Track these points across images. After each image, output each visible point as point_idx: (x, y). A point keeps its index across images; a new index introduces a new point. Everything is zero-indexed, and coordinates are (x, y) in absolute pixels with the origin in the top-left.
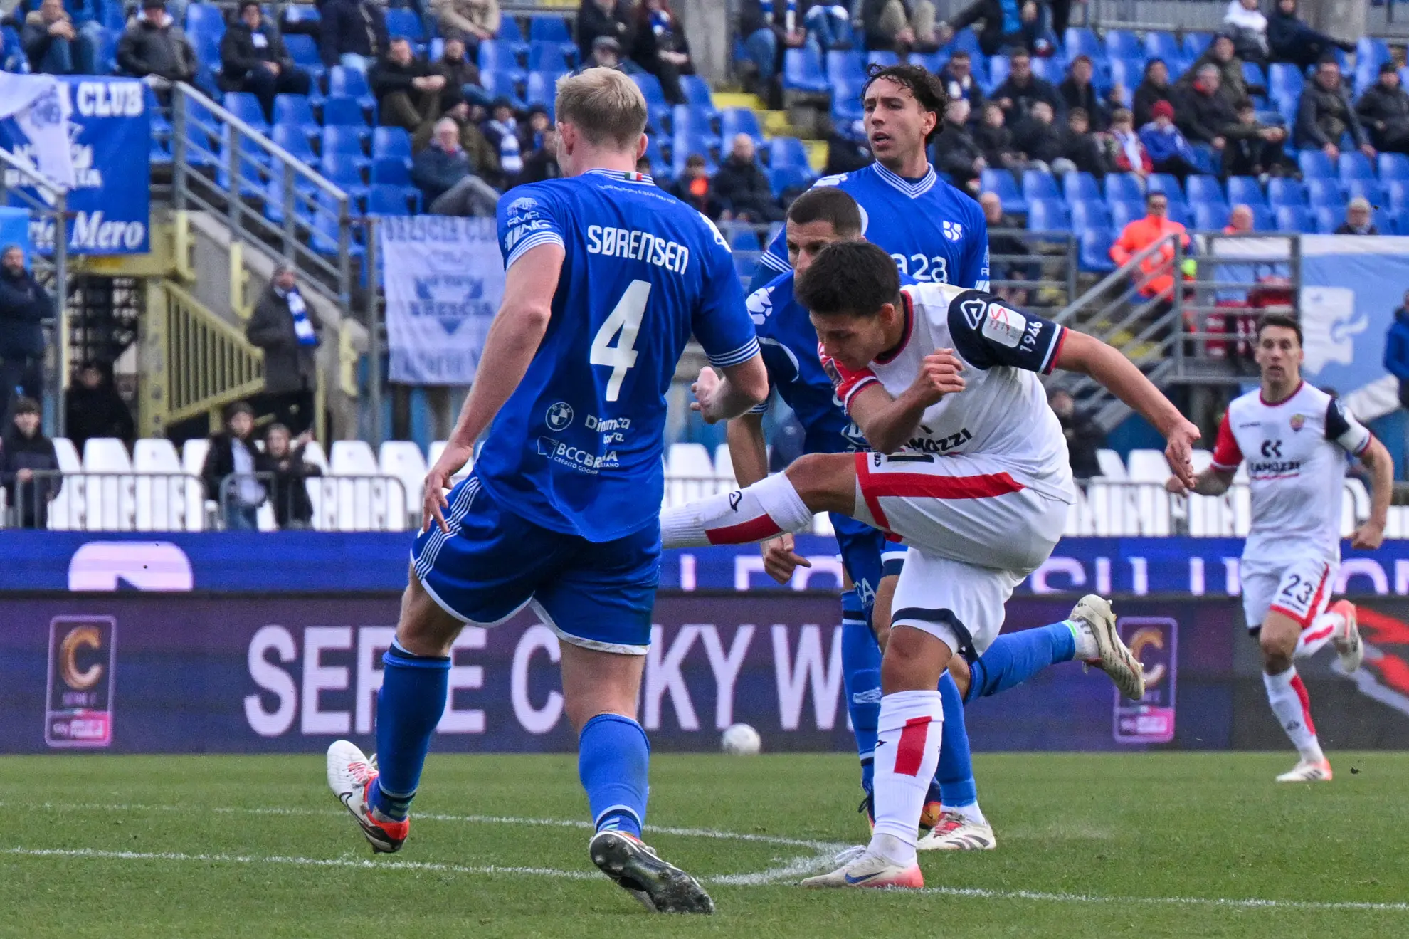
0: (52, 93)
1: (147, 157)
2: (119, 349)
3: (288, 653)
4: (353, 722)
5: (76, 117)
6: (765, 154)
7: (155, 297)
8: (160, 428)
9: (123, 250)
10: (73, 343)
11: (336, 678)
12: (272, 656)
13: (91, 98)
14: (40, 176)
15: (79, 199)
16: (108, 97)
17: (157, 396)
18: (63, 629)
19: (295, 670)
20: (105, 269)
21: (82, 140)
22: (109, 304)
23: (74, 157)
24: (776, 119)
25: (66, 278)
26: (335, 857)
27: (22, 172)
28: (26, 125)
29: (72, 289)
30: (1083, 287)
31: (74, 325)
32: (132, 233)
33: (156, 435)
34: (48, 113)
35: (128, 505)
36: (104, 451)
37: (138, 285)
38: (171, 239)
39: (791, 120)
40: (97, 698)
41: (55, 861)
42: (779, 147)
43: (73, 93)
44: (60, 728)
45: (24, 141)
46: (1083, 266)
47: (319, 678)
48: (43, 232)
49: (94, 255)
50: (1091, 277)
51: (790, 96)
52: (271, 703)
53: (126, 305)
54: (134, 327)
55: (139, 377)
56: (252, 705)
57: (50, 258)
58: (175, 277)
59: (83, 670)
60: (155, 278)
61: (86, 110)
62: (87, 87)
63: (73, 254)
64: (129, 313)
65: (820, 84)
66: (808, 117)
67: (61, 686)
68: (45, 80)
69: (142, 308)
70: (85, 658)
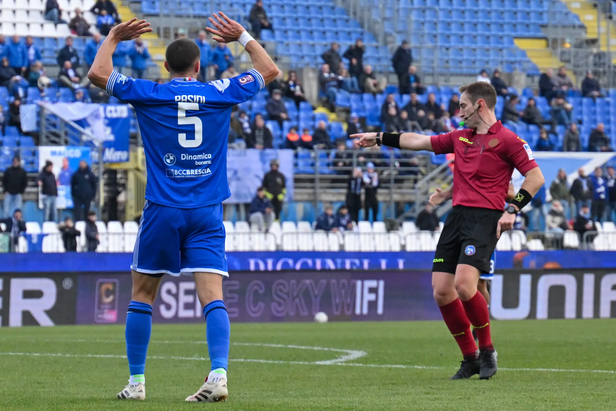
0: (98, 110)
1: (128, 130)
2: (118, 193)
3: (174, 290)
4: (195, 313)
5: (106, 118)
6: (329, 128)
7: (131, 176)
8: (132, 218)
9: (120, 161)
10: (105, 191)
11: (190, 299)
12: (169, 292)
13: (111, 112)
14: (94, 136)
15: (107, 144)
16: (116, 111)
17: (131, 207)
18: (101, 284)
19: (176, 296)
20: (115, 167)
21: (108, 125)
22: (115, 178)
23: (105, 131)
24: (333, 116)
25: (102, 170)
26: (192, 357)
27: (88, 136)
28: (90, 121)
29: (104, 173)
30: (432, 169)
31: (105, 185)
32: (123, 155)
33: (130, 221)
34: (96, 116)
35: (122, 243)
36: (114, 226)
37: (126, 172)
38: (136, 158)
39: (338, 116)
40: (112, 306)
41: (102, 359)
42: (334, 125)
43: (105, 110)
44: (100, 316)
45: (88, 125)
46: (433, 163)
47: (185, 299)
48: (95, 155)
49: (112, 162)
50: (434, 166)
51: (338, 109)
52: (168, 307)
53: (121, 178)
54: (124, 186)
55: (125, 203)
56: (162, 308)
57: (97, 163)
58: (137, 169)
59: (108, 296)
60: (130, 170)
61: (109, 115)
62: (109, 108)
63: (104, 162)
64: (122, 181)
65: (347, 104)
66: (343, 115)
67: (101, 302)
68: (95, 106)
69: (127, 179)
70: (108, 293)
